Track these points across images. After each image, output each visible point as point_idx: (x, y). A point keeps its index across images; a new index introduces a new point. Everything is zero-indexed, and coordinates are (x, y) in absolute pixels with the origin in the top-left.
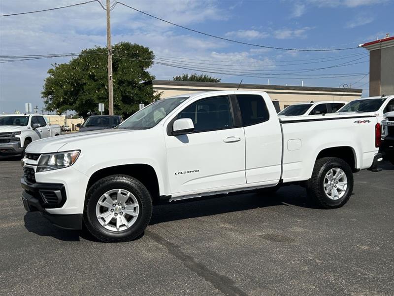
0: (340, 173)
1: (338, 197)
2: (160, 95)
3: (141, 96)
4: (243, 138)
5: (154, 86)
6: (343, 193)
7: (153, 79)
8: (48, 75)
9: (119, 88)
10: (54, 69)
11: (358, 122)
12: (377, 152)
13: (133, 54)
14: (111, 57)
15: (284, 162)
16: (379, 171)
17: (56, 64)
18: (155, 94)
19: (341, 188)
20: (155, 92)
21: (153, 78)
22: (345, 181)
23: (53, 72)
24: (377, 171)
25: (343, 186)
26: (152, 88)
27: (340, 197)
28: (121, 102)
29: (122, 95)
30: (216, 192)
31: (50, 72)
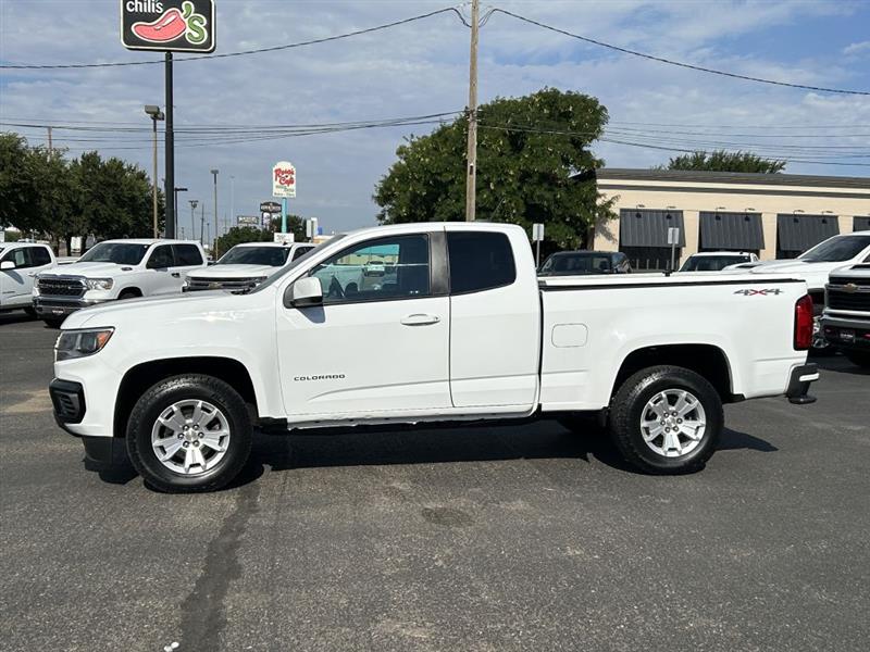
0: (688, 401)
1: (680, 452)
2: (610, 203)
3: (569, 205)
4: (444, 318)
5: (600, 182)
6: (693, 444)
7: (598, 167)
8: (397, 159)
9: (520, 188)
10: (408, 145)
11: (746, 293)
12: (805, 360)
13: (561, 115)
14: (476, 125)
15: (543, 371)
16: (804, 403)
17: (412, 136)
18: (599, 202)
19: (690, 433)
20: (600, 196)
21: (600, 163)
22: (702, 421)
23: (407, 153)
24: (800, 403)
25: (696, 430)
26: (593, 189)
27: (683, 453)
28: (523, 219)
29: (526, 203)
30: (387, 419)
31: (400, 152)
